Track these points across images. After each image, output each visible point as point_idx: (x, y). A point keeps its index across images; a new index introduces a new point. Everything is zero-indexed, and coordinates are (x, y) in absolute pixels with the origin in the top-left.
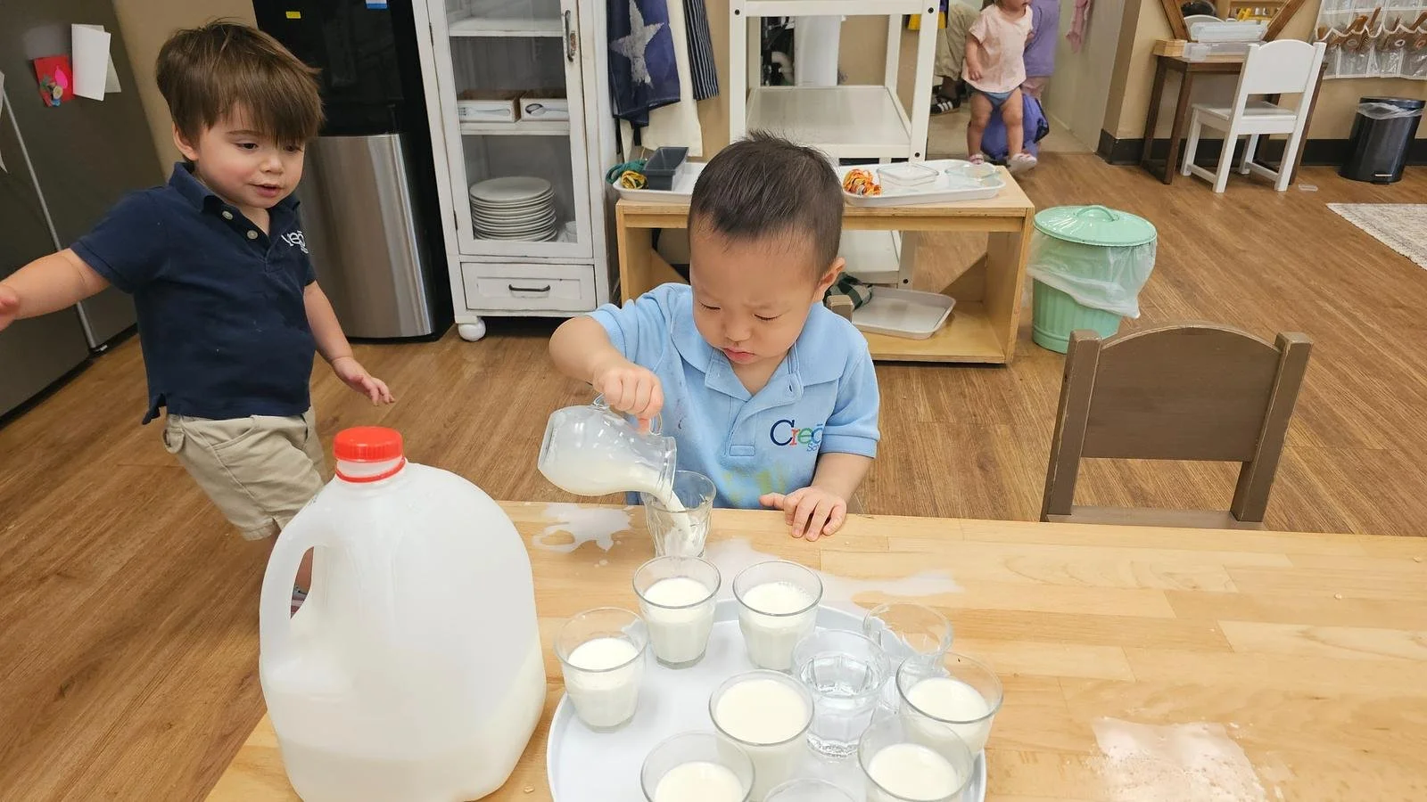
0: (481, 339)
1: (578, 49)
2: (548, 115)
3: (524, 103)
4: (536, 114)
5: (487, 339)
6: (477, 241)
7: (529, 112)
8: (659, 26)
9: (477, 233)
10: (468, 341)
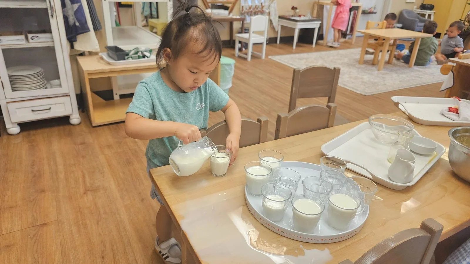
0: (18, 134)
1: (55, 12)
2: (40, 40)
3: (30, 36)
4: (36, 40)
5: (21, 134)
6: (13, 92)
7: (32, 39)
8: (79, 4)
9: (13, 90)
10: (12, 135)
